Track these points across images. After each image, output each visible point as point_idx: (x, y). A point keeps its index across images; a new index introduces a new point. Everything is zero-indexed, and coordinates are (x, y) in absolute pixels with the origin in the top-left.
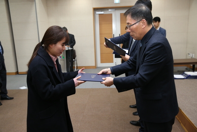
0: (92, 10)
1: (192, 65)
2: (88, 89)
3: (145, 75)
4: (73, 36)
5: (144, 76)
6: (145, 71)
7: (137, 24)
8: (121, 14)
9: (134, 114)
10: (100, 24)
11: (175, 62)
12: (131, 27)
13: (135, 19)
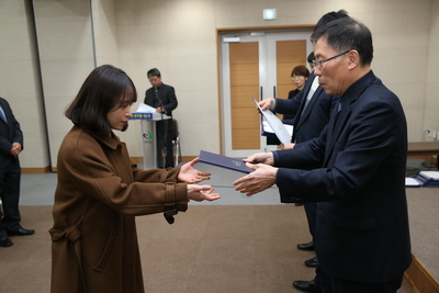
1: (435, 157)
3: (351, 172)
4: (172, 89)
5: (349, 175)
6: (351, 164)
7: (338, 59)
8: (277, 42)
9: (308, 264)
10: (232, 65)
12: (324, 64)
13: (334, 49)
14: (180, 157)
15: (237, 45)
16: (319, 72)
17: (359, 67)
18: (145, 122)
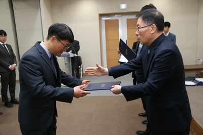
0: (98, 16)
1: (202, 71)
3: (154, 83)
4: (78, 42)
5: (153, 85)
7: (147, 28)
8: (127, 19)
9: (144, 123)
10: (106, 30)
11: (185, 68)
12: (140, 30)
13: (145, 23)
14: (83, 74)
17: (156, 33)
18: (66, 58)
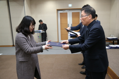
0: (56, 11)
1: (112, 41)
2: (54, 55)
7: (86, 16)
8: (72, 13)
10: (61, 18)
12: (83, 17)
13: (86, 14)
15: (62, 13)
16: (81, 19)
